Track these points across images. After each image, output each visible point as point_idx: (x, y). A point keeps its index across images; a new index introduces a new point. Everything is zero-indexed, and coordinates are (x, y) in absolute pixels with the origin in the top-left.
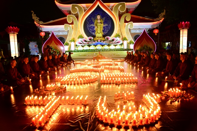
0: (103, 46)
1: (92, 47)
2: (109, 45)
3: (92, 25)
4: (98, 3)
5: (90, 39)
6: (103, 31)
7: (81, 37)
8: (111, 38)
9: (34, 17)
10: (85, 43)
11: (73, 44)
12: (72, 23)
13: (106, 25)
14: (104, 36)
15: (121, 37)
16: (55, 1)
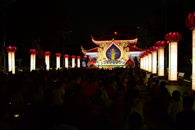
0: (114, 63)
1: (109, 64)
2: (117, 63)
3: (110, 53)
4: (113, 42)
5: (109, 60)
6: (115, 56)
7: (104, 59)
8: (119, 60)
9: (82, 48)
10: (106, 62)
11: (100, 62)
12: (101, 52)
13: (117, 53)
14: (115, 59)
15: (124, 59)
16: (92, 39)
